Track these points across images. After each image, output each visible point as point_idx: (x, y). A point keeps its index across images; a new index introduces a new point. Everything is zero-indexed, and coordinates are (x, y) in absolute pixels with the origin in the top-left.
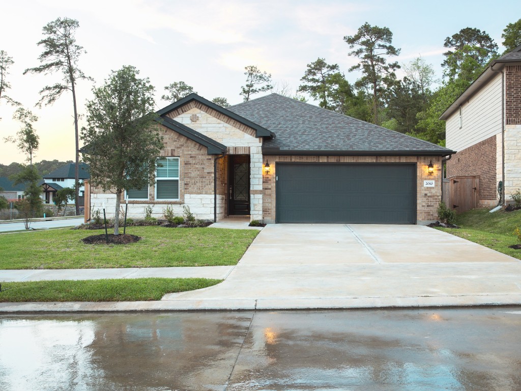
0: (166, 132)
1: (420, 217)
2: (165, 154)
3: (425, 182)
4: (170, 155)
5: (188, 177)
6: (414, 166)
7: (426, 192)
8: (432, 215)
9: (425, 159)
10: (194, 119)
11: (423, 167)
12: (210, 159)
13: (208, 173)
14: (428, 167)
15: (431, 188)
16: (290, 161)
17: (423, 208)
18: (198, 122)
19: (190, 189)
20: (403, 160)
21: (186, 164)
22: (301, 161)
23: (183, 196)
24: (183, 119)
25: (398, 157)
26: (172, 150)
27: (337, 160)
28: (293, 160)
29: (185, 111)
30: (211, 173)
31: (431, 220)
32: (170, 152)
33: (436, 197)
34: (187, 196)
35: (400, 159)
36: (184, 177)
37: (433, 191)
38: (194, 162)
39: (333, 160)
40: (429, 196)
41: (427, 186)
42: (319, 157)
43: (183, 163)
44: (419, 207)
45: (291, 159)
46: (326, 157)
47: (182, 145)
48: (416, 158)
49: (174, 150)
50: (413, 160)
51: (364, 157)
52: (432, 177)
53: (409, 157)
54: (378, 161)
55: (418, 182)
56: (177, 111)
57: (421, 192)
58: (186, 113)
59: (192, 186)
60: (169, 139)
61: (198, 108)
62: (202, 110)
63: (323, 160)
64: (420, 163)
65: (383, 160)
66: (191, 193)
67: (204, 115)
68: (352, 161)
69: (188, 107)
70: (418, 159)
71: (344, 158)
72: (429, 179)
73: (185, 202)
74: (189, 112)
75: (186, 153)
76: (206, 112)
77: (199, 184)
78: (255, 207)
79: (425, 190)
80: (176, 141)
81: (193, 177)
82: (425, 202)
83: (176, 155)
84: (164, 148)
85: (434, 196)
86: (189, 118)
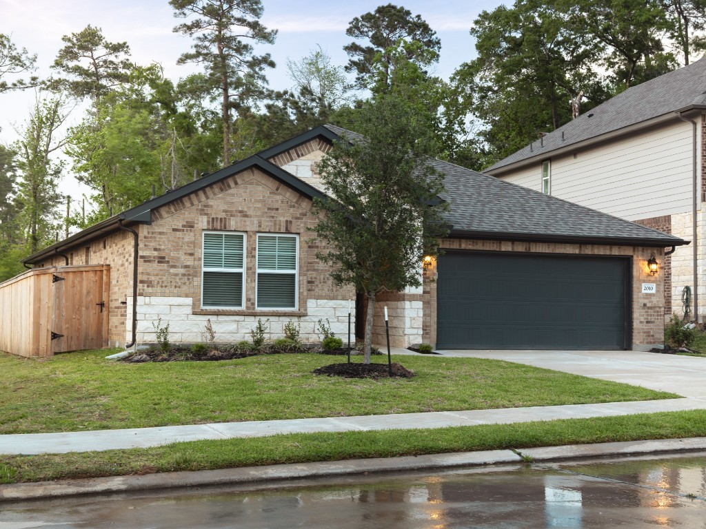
0: (277, 189)
1: (637, 339)
2: (275, 228)
3: (644, 285)
4: (283, 230)
5: (314, 270)
6: (627, 263)
7: (646, 301)
8: (653, 336)
9: (643, 251)
10: (317, 169)
11: (641, 262)
14: (646, 263)
15: (651, 295)
16: (458, 247)
17: (641, 326)
19: (317, 290)
20: (616, 251)
22: (475, 248)
23: (303, 303)
24: (298, 168)
25: (608, 247)
26: (287, 221)
27: (526, 249)
28: (463, 246)
29: (302, 155)
31: (651, 343)
32: (283, 225)
33: (658, 309)
34: (311, 304)
35: (611, 251)
36: (308, 270)
37: (654, 300)
38: (324, 244)
39: (520, 248)
40: (648, 308)
41: (646, 292)
42: (500, 243)
43: (306, 246)
44: (636, 324)
45: (460, 245)
46: (510, 244)
48: (631, 248)
49: (291, 222)
50: (627, 252)
51: (563, 246)
52: (652, 279)
53: (623, 248)
54: (583, 253)
55: (635, 285)
56: (289, 153)
57: (637, 302)
58: (303, 158)
59: (320, 286)
60: (282, 202)
61: (323, 151)
63: (507, 247)
64: (638, 257)
65: (588, 251)
66: (318, 297)
68: (547, 251)
69: (307, 148)
70: (634, 251)
71: (536, 246)
72: (649, 281)
73: (309, 314)
74: (308, 156)
75: (310, 228)
77: (331, 283)
78: (413, 321)
79: (644, 298)
80: (294, 206)
81: (322, 270)
82: (643, 315)
83: (293, 230)
84: (273, 217)
85: (655, 307)
86: (309, 168)
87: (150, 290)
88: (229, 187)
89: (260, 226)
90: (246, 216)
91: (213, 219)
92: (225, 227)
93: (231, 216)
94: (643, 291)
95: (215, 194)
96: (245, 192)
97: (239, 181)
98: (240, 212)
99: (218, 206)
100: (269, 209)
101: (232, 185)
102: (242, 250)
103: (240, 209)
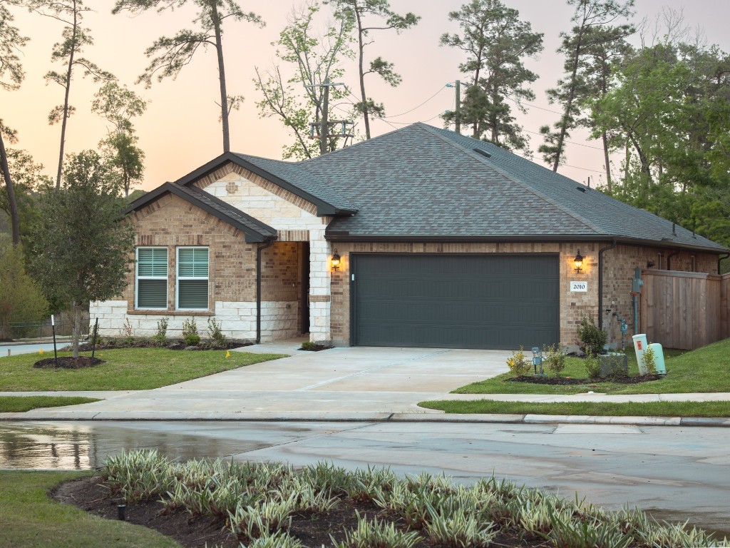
1: (565, 340)
2: (189, 242)
3: (572, 284)
4: (195, 243)
5: (221, 276)
6: (555, 258)
7: (574, 300)
9: (571, 247)
10: (232, 189)
11: (569, 259)
12: (250, 250)
13: (248, 270)
14: (574, 259)
15: (581, 294)
16: (369, 251)
17: (569, 327)
18: (236, 193)
19: (223, 293)
20: (538, 249)
21: (217, 257)
22: (386, 251)
23: (213, 304)
24: (216, 189)
25: (530, 245)
26: (198, 236)
27: (438, 250)
28: (375, 250)
29: (220, 178)
30: (252, 270)
32: (196, 238)
33: (590, 309)
34: (219, 305)
35: (533, 248)
36: (215, 277)
37: (585, 299)
38: (228, 254)
39: (432, 249)
40: (578, 307)
41: (576, 290)
42: (412, 245)
43: (213, 255)
44: (563, 324)
45: (371, 249)
46: (422, 245)
47: (213, 229)
48: (558, 245)
49: (202, 236)
50: (553, 249)
51: (478, 245)
52: (582, 276)
53: (547, 245)
54: (500, 251)
55: (562, 284)
56: (209, 177)
57: (565, 301)
58: (220, 180)
59: (226, 289)
60: (195, 219)
61: (237, 172)
62: (242, 176)
63: (418, 249)
64: (565, 253)
65: (507, 249)
66: (224, 300)
67: (244, 183)
68: (461, 252)
69: (224, 172)
70: (560, 247)
71: (449, 247)
72: (579, 279)
73: (216, 313)
74: (225, 178)
75: (217, 240)
76: (248, 178)
77: (235, 287)
78: (317, 320)
79: (573, 297)
80: (204, 223)
81: (227, 276)
82: (572, 315)
83: (204, 243)
84: (188, 233)
85: (585, 306)
86: (225, 188)
88: (153, 209)
89: (177, 241)
90: (167, 233)
91: (142, 237)
92: (151, 243)
93: (156, 233)
94: (572, 290)
95: (143, 217)
96: (166, 213)
97: (161, 206)
98: (163, 230)
99: (146, 226)
100: (184, 226)
101: (156, 208)
102: (166, 261)
103: (163, 227)
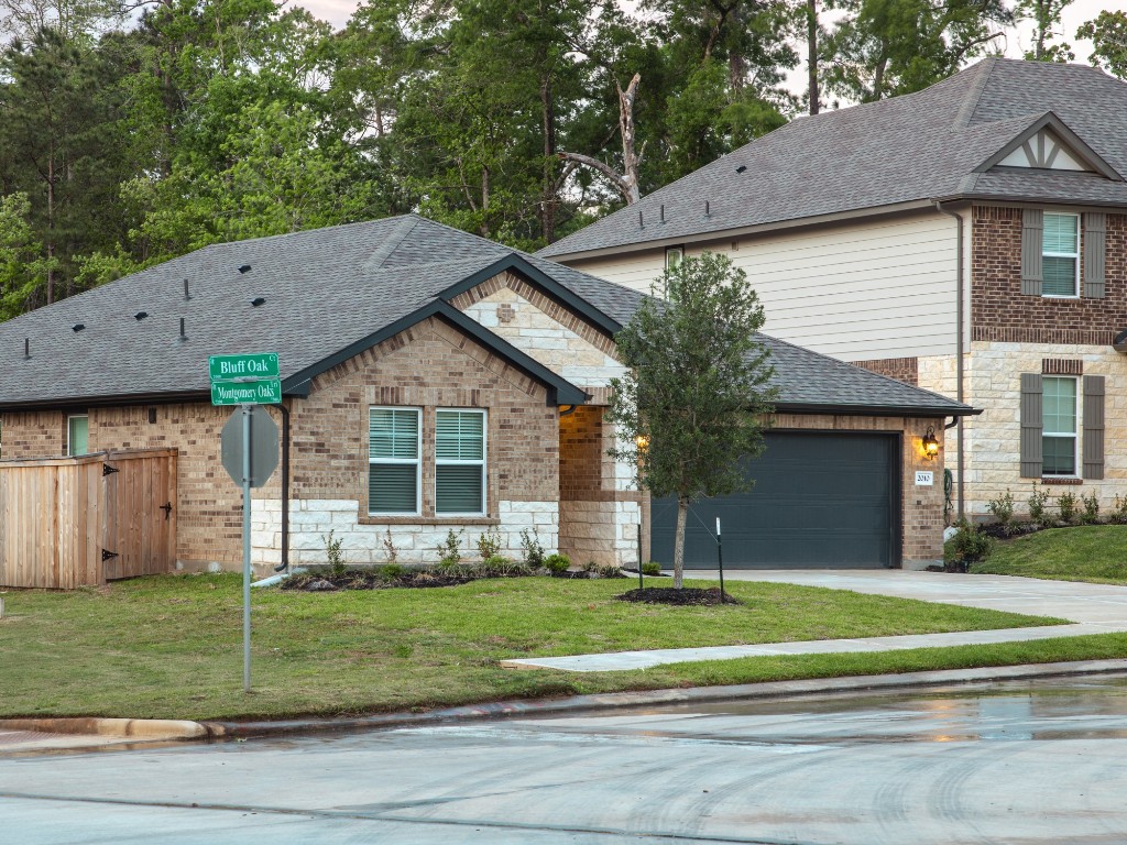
0: (461, 346)
1: (909, 552)
2: (459, 401)
3: (917, 474)
4: (469, 403)
5: (508, 460)
6: (895, 441)
7: (920, 497)
8: (929, 547)
9: (917, 424)
10: (506, 315)
11: (915, 440)
12: (552, 417)
13: (548, 450)
14: (921, 441)
15: (927, 487)
17: (914, 533)
18: (512, 324)
19: (511, 488)
20: (881, 425)
21: (502, 427)
23: (493, 506)
24: (483, 312)
25: (871, 419)
26: (473, 391)
29: (487, 295)
30: (554, 449)
31: (927, 557)
32: (469, 395)
33: (935, 508)
34: (504, 506)
35: (875, 424)
36: (499, 460)
37: (932, 495)
38: (519, 423)
40: (924, 507)
41: (920, 483)
43: (497, 425)
44: (908, 531)
47: (495, 381)
48: (902, 421)
49: (478, 391)
50: (895, 425)
51: (812, 417)
52: (929, 464)
53: (890, 420)
54: (838, 427)
55: (906, 474)
56: (470, 293)
57: (909, 499)
58: (487, 299)
59: (514, 481)
60: (467, 363)
61: (512, 289)
62: (521, 295)
64: (910, 432)
65: (845, 424)
66: (513, 498)
67: (523, 307)
69: (493, 285)
70: (905, 424)
72: (925, 469)
73: (502, 521)
74: (494, 296)
75: (502, 400)
76: (530, 300)
77: (529, 477)
78: (626, 530)
79: (918, 493)
80: (482, 370)
81: (518, 459)
82: (917, 518)
83: (482, 403)
84: (456, 385)
85: (932, 506)
86: (495, 313)
87: (306, 490)
88: (402, 343)
89: (440, 398)
90: (422, 384)
91: (382, 389)
92: (398, 401)
93: (405, 384)
94: (917, 483)
95: (384, 354)
96: (422, 350)
97: (415, 335)
98: (416, 378)
99: (388, 371)
100: (451, 374)
101: (406, 340)
102: (416, 432)
103: (415, 375)
